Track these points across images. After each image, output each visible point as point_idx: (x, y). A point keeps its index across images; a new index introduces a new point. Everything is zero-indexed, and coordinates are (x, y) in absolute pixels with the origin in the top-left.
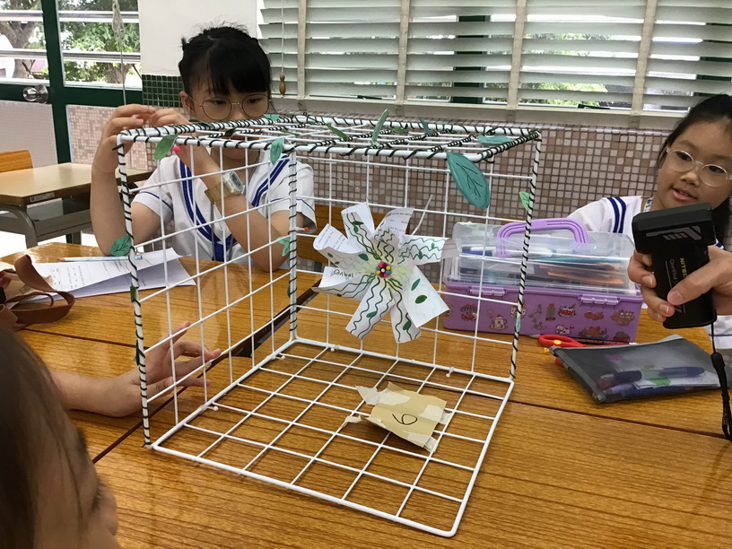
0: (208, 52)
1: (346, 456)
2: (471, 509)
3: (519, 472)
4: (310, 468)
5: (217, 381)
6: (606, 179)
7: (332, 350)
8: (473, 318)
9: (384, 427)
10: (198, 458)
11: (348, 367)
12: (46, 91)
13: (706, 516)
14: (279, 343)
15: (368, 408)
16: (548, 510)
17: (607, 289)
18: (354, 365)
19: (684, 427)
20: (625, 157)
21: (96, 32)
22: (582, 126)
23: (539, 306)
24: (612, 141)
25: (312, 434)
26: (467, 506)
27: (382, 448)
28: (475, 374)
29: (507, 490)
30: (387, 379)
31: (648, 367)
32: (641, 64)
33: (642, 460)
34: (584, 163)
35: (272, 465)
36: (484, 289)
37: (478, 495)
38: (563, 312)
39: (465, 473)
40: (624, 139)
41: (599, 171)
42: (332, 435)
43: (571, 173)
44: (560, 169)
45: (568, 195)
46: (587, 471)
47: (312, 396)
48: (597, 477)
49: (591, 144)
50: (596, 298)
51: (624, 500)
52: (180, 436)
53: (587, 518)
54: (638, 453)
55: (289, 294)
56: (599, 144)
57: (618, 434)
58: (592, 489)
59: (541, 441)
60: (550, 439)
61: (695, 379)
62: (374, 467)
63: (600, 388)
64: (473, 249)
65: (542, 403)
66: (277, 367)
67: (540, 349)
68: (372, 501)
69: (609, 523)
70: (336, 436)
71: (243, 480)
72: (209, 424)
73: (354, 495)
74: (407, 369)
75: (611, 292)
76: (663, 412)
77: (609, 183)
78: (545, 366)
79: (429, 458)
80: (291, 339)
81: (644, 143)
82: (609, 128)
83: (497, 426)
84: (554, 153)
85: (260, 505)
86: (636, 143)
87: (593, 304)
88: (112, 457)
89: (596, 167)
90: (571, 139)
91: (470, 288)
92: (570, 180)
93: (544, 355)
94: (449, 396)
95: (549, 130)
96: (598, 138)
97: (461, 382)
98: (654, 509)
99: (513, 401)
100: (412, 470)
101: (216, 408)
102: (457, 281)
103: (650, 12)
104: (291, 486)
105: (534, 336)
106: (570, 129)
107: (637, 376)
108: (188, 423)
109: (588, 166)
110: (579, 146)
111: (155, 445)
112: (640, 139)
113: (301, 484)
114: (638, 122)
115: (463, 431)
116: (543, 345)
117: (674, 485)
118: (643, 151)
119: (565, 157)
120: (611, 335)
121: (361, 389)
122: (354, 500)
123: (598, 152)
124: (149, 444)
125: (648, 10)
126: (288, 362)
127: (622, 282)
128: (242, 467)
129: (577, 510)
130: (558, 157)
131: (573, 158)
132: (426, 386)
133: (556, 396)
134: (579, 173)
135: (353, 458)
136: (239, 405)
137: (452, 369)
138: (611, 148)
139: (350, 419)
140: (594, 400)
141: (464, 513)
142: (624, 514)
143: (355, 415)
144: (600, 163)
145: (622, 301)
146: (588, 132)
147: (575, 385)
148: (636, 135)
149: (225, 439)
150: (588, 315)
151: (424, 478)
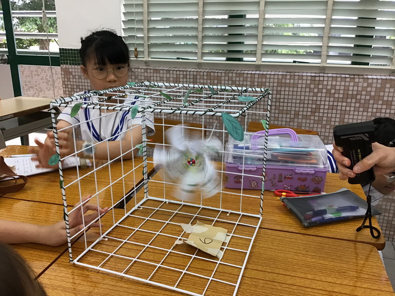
0: (94, 44)
1: (176, 263)
2: (241, 289)
3: (265, 268)
4: (157, 270)
5: (107, 223)
6: (308, 100)
7: (167, 203)
8: (240, 182)
9: (195, 246)
10: (98, 268)
11: (176, 212)
12: (6, 57)
13: (359, 287)
14: (139, 200)
15: (187, 235)
16: (280, 288)
17: (309, 165)
18: (179, 211)
19: (349, 239)
20: (318, 88)
21: (32, 20)
22: (295, 72)
23: (274, 175)
24: (311, 80)
25: (157, 251)
26: (239, 288)
27: (194, 258)
28: (242, 213)
29: (259, 278)
30: (196, 218)
31: (330, 206)
32: (325, 39)
33: (327, 258)
34: (297, 91)
35: (137, 269)
36: (246, 167)
37: (244, 281)
38: (287, 178)
39: (238, 270)
40: (317, 79)
41: (305, 96)
42: (168, 251)
43: (290, 97)
44: (284, 95)
45: (289, 109)
46: (300, 265)
47: (157, 230)
48: (304, 268)
49: (300, 82)
50: (303, 170)
51: (318, 280)
52: (88, 256)
53: (300, 291)
54: (325, 254)
55: (143, 174)
56: (304, 82)
57: (315, 244)
58: (302, 275)
59: (276, 249)
60: (280, 248)
61: (354, 212)
62: (190, 269)
63: (306, 219)
64: (239, 145)
65: (277, 228)
66: (138, 214)
67: (275, 198)
68: (190, 287)
69: (311, 294)
70: (170, 252)
71: (122, 279)
72: (103, 248)
73: (180, 284)
74: (206, 212)
75: (311, 167)
76: (338, 231)
77: (310, 102)
78: (278, 207)
79: (219, 262)
80: (145, 198)
81: (328, 81)
82: (309, 73)
83: (254, 242)
84: (281, 87)
85: (132, 292)
86: (323, 81)
87: (301, 174)
88: (53, 269)
89: (303, 93)
90: (290, 79)
91: (238, 167)
92: (290, 101)
93: (277, 201)
94: (228, 226)
95: (278, 75)
96: (304, 79)
97: (234, 218)
98: (334, 285)
99: (262, 228)
100: (210, 269)
101: (106, 239)
102: (231, 163)
103: (329, 12)
104: (147, 281)
105: (272, 190)
106: (289, 74)
107: (324, 212)
108: (92, 248)
109: (299, 93)
110: (294, 83)
111: (75, 261)
112: (326, 79)
113: (153, 279)
114: (324, 69)
115: (237, 246)
116: (277, 195)
117: (343, 271)
118: (327, 85)
119: (287, 89)
120: (312, 189)
121: (183, 225)
122: (180, 287)
123: (304, 86)
124: (72, 261)
125: (328, 11)
126: (144, 211)
127: (316, 162)
128: (121, 272)
129: (295, 287)
130: (283, 89)
131: (291, 89)
132: (217, 221)
133: (283, 224)
134: (294, 97)
135: (180, 264)
136: (119, 236)
137: (230, 211)
138: (311, 84)
139: (177, 242)
140: (303, 225)
141: (237, 291)
142: (318, 288)
143: (180, 239)
144: (305, 92)
145: (316, 172)
146: (298, 75)
147: (293, 217)
148: (323, 77)
149: (112, 256)
150: (299, 179)
151: (217, 273)
